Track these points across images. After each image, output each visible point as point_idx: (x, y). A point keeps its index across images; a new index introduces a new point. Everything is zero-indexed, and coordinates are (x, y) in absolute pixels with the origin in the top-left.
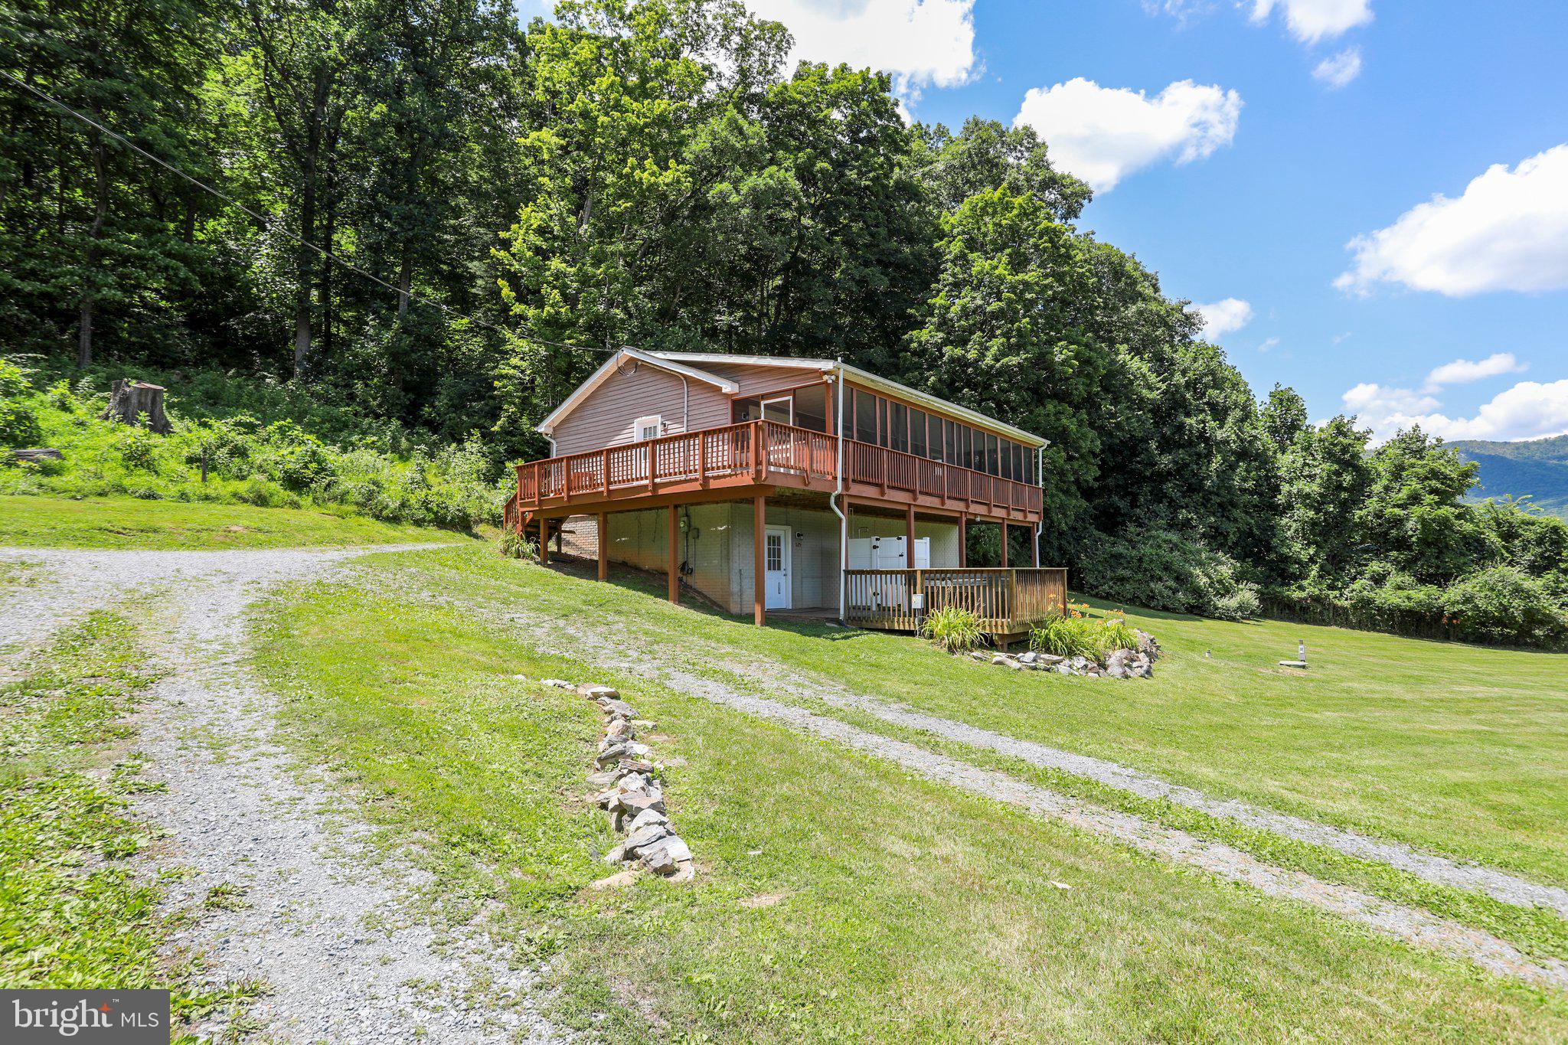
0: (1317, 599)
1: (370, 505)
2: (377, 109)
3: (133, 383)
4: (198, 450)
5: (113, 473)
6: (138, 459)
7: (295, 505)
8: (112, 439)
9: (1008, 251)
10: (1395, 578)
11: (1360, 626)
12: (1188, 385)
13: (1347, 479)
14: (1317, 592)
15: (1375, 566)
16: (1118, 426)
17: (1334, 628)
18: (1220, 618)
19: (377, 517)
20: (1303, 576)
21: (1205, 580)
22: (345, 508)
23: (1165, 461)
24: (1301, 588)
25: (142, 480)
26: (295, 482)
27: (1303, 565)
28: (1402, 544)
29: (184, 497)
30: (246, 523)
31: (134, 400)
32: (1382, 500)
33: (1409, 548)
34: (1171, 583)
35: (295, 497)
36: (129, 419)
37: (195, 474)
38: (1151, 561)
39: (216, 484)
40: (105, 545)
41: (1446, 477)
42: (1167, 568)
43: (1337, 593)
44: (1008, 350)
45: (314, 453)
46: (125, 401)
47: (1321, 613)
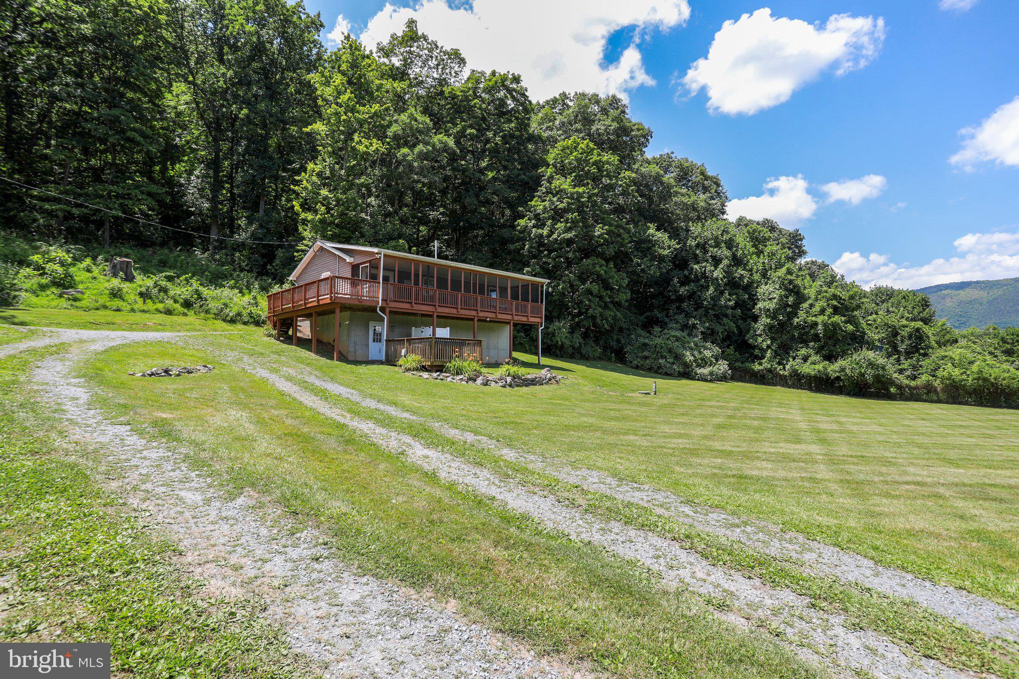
0: (770, 371)
1: (220, 315)
2: (242, 112)
3: (118, 259)
4: (143, 289)
5: (104, 299)
6: (116, 294)
7: (185, 314)
8: (106, 285)
9: (574, 174)
10: (813, 358)
11: (793, 386)
12: (698, 246)
13: (791, 300)
14: (769, 366)
15: (803, 352)
16: (643, 270)
17: (779, 387)
18: (698, 380)
19: (224, 320)
20: (763, 357)
21: (692, 358)
22: (208, 316)
23: (683, 291)
24: (760, 364)
25: (117, 303)
26: (187, 304)
27: (763, 351)
28: (816, 338)
29: (133, 310)
30: (155, 321)
31: (118, 266)
32: (808, 312)
33: (819, 340)
34: (671, 360)
35: (186, 311)
36: (115, 275)
37: (140, 300)
38: (662, 347)
39: (150, 305)
40: (90, 329)
41: (841, 299)
42: (670, 351)
43: (781, 367)
44: (569, 230)
45: (197, 290)
46: (114, 267)
47: (772, 378)
